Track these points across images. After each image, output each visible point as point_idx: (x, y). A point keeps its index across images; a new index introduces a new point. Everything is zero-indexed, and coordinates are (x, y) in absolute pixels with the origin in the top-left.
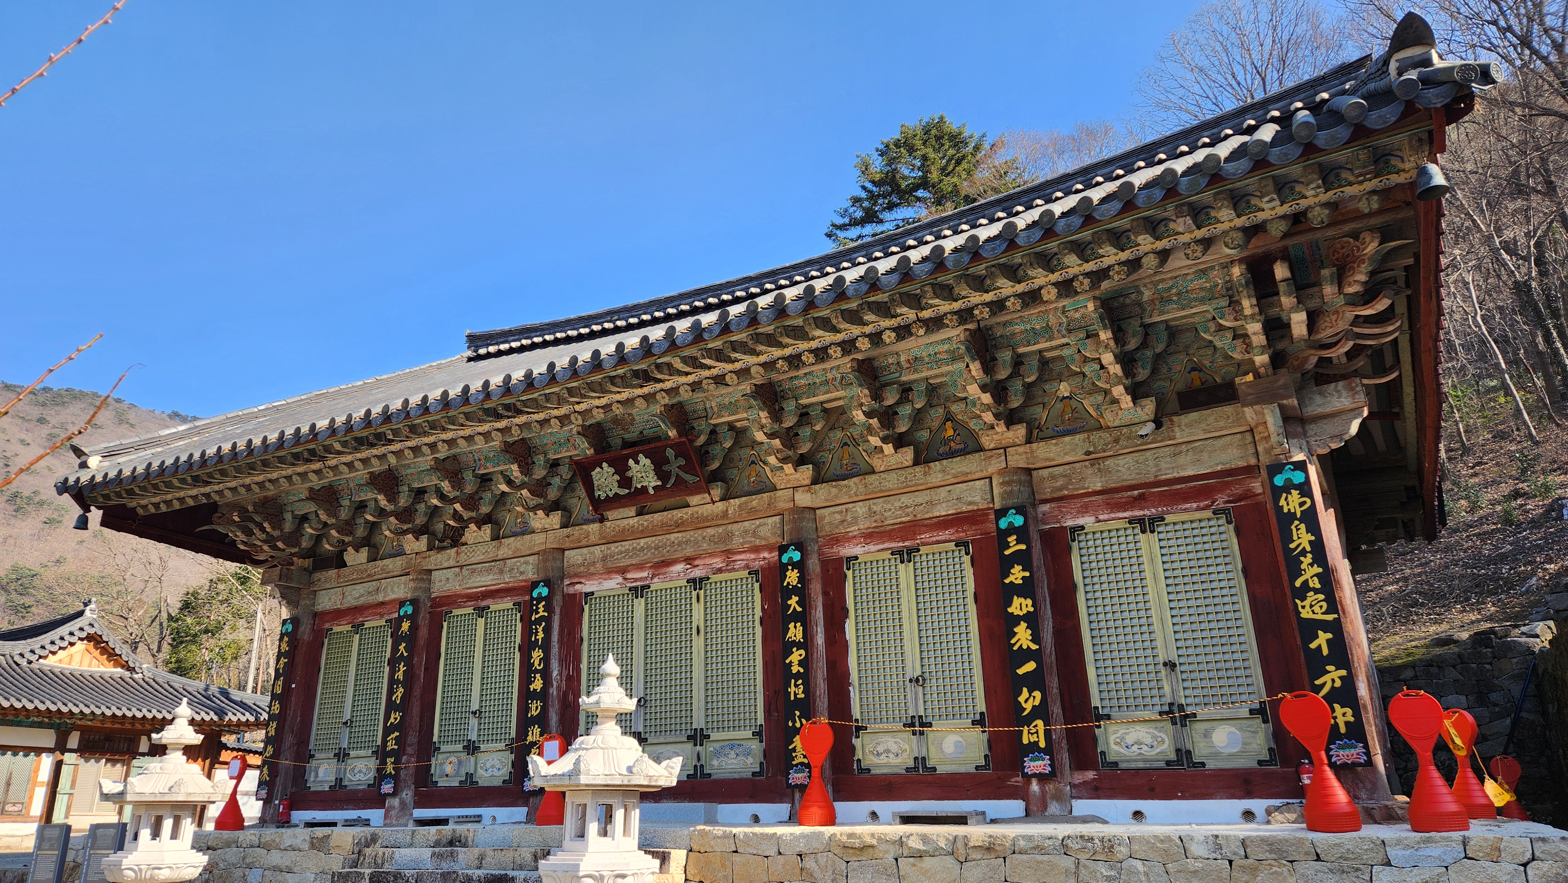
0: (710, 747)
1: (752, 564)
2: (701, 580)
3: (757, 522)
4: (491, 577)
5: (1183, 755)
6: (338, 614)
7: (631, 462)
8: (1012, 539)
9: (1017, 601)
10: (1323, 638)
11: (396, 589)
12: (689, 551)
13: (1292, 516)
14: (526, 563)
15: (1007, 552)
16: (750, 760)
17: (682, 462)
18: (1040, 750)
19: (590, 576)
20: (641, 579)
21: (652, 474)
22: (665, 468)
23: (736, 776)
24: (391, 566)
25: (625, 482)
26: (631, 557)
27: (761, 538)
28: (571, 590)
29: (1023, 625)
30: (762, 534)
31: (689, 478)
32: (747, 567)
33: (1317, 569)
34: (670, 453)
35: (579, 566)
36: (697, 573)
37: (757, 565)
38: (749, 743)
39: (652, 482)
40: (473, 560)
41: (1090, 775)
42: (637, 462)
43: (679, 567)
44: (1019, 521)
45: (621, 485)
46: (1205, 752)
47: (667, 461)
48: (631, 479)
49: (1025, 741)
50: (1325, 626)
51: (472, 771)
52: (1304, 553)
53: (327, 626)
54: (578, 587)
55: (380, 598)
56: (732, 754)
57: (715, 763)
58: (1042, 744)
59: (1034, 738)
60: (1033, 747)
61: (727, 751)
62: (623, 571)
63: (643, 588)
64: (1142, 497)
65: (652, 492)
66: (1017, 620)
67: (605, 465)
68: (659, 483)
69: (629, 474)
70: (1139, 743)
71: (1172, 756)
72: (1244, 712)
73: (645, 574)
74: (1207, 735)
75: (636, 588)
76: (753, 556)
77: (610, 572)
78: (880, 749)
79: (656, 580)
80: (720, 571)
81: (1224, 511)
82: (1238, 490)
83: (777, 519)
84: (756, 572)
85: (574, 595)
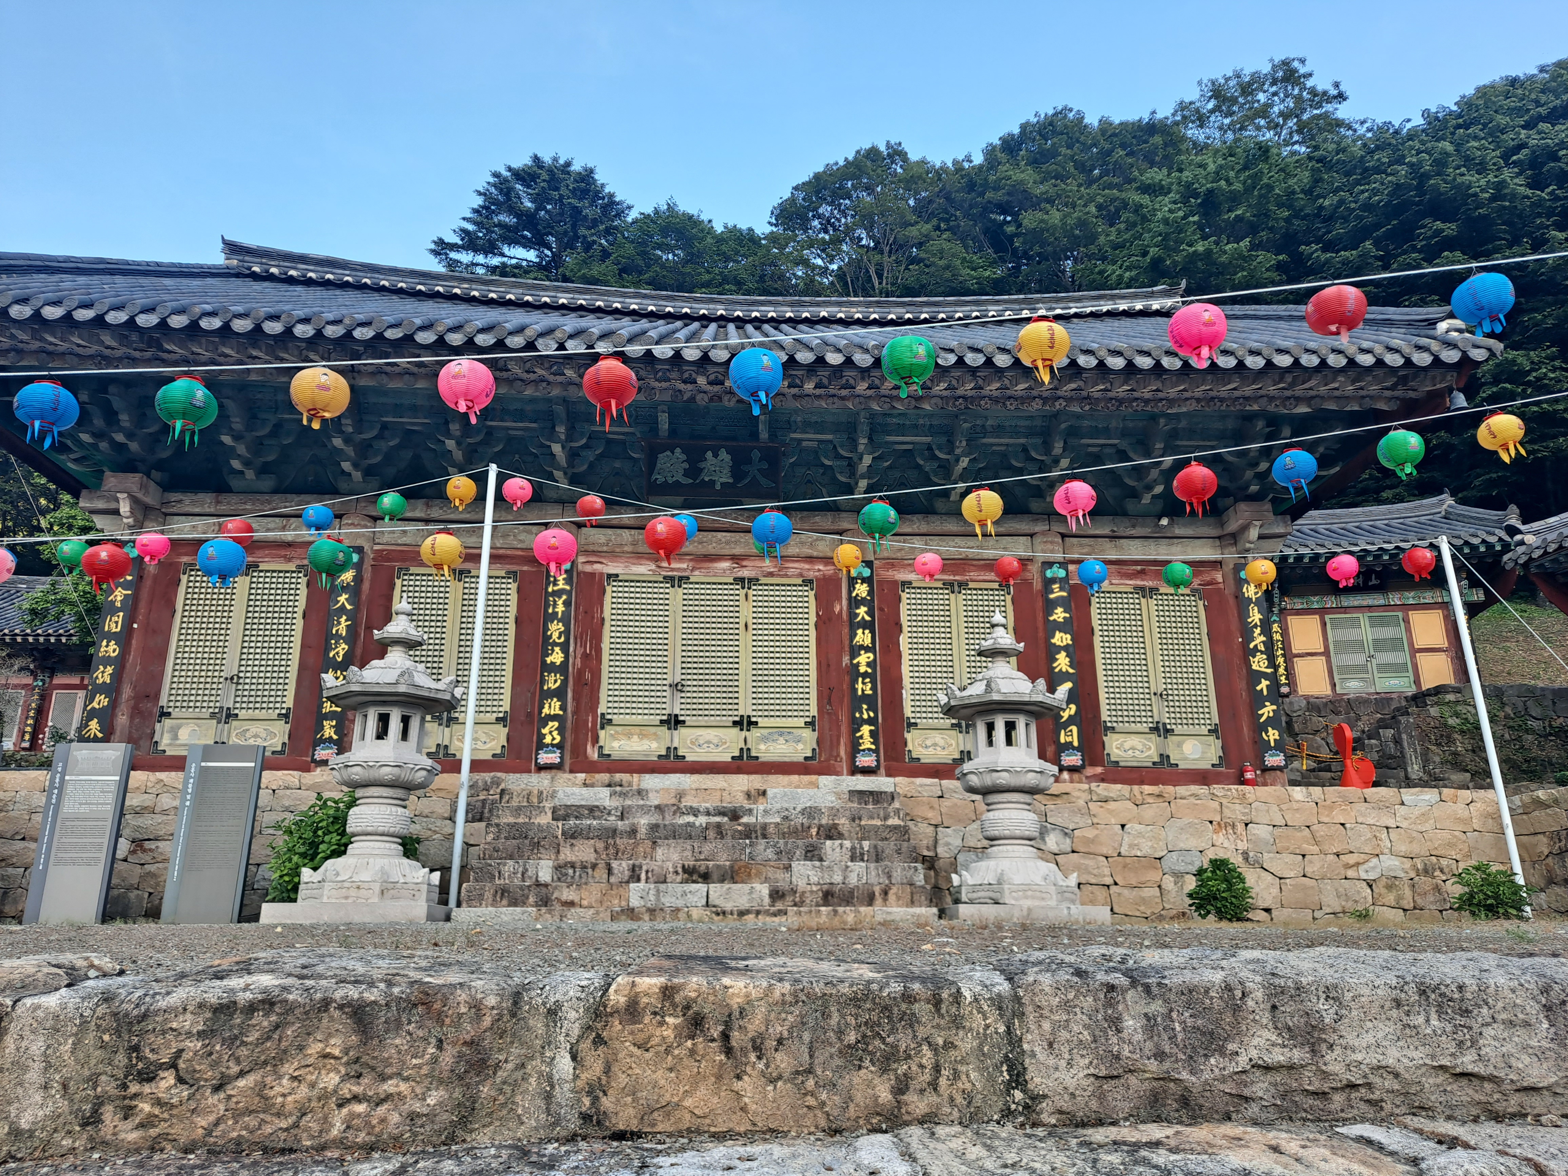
0: (755, 733)
1: (805, 573)
2: (750, 580)
4: (474, 539)
5: (1164, 758)
7: (709, 454)
8: (1056, 586)
9: (1058, 635)
10: (1264, 684)
12: (736, 551)
13: (1250, 600)
15: (1052, 596)
16: (800, 746)
17: (765, 466)
18: (1074, 748)
19: (614, 557)
20: (678, 570)
21: (726, 471)
22: (745, 468)
23: (787, 760)
25: (693, 471)
27: (818, 551)
28: (588, 568)
29: (1063, 654)
30: (820, 548)
31: (763, 481)
32: (801, 575)
33: (1263, 638)
34: (756, 455)
36: (746, 573)
37: (811, 575)
38: (800, 731)
39: (725, 478)
40: (452, 517)
41: (1099, 770)
42: (716, 455)
43: (725, 565)
44: (1062, 573)
45: (686, 474)
46: (1178, 756)
47: (749, 461)
48: (702, 470)
49: (1062, 740)
50: (1265, 676)
51: (446, 742)
52: (1256, 626)
54: (597, 567)
56: (781, 740)
57: (762, 747)
58: (1076, 744)
59: (1069, 739)
60: (1069, 746)
61: (776, 736)
62: (656, 559)
63: (681, 579)
64: (1142, 572)
65: (718, 487)
66: (1059, 649)
67: (678, 450)
68: (731, 481)
69: (702, 465)
70: (1133, 748)
71: (1156, 759)
72: (1204, 730)
73: (684, 566)
74: (1179, 745)
75: (672, 579)
76: (807, 566)
77: (639, 557)
78: (929, 743)
79: (697, 573)
80: (771, 574)
81: (1197, 590)
82: (1207, 578)
84: (811, 581)
85: (592, 575)
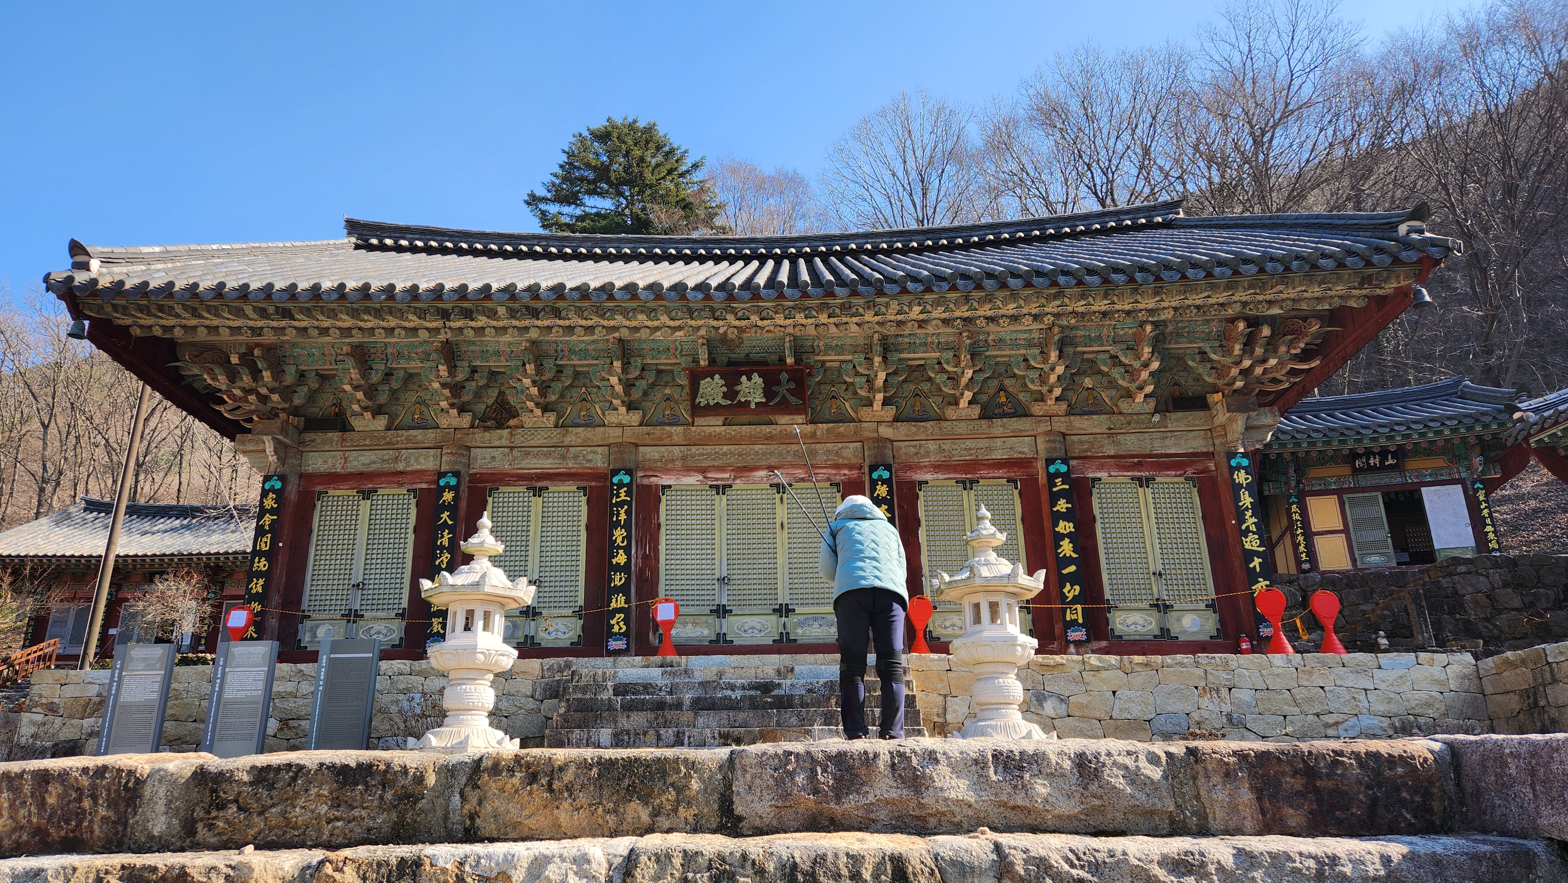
0: (793, 619)
1: (832, 478)
2: (784, 486)
3: (840, 445)
4: (550, 461)
5: (1165, 632)
6: (334, 479)
7: (744, 378)
8: (1058, 481)
9: (1062, 524)
10: (1257, 562)
11: (422, 460)
12: (773, 461)
13: (1240, 486)
14: (595, 453)
15: (1055, 489)
17: (792, 386)
18: (1079, 625)
19: (667, 471)
20: (722, 479)
21: (760, 391)
22: (774, 388)
24: (420, 438)
25: (731, 394)
26: (714, 459)
27: (843, 458)
28: (646, 481)
29: (1067, 540)
30: (845, 455)
31: (793, 400)
32: (829, 479)
33: (1254, 520)
34: (784, 376)
35: (657, 461)
36: (780, 480)
37: (838, 479)
39: (757, 398)
40: (532, 443)
41: (1104, 643)
42: (749, 379)
43: (762, 473)
44: (1063, 469)
45: (725, 396)
46: (1177, 630)
48: (738, 392)
49: (1068, 618)
50: (1258, 554)
51: (534, 634)
52: (1247, 509)
53: (319, 488)
54: (653, 479)
55: (401, 467)
56: (816, 625)
57: (800, 631)
58: (1080, 621)
59: (1074, 617)
60: (1074, 623)
61: (811, 622)
62: (703, 471)
63: (725, 486)
65: (753, 406)
66: (1062, 537)
67: (717, 377)
68: (764, 400)
69: (738, 388)
74: (1179, 619)
77: (688, 470)
83: (859, 445)
84: (838, 485)
85: (649, 487)
